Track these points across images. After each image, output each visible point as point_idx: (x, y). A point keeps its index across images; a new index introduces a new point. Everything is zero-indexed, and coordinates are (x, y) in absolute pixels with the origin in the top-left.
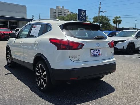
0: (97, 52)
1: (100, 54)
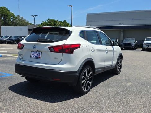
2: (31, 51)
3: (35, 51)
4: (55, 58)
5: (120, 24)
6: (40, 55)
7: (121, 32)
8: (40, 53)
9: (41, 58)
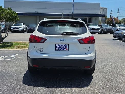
0: (64, 47)
1: (67, 48)
2: (56, 44)
3: (61, 44)
4: (84, 49)
5: (36, 11)
6: (67, 47)
7: (38, 19)
8: (67, 45)
9: (68, 50)
